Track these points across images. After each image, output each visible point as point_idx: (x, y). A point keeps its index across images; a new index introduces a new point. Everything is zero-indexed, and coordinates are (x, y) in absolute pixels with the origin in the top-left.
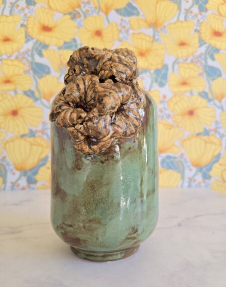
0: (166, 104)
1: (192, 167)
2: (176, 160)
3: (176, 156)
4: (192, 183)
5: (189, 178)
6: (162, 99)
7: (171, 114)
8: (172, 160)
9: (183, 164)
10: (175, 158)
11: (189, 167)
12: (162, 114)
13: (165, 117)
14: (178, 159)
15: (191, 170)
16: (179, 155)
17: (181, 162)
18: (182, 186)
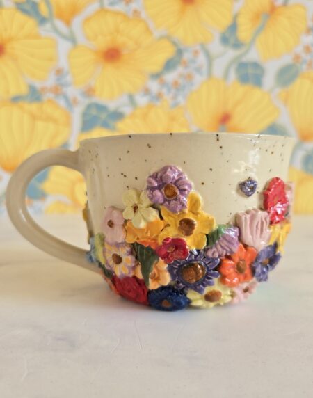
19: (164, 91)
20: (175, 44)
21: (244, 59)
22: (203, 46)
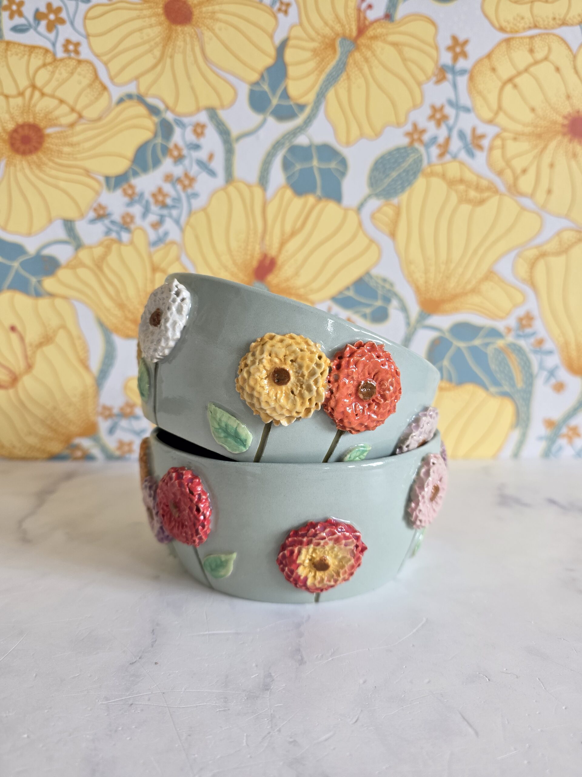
0: (463, 81)
1: (563, 375)
2: (500, 343)
3: (500, 326)
4: (563, 442)
5: (550, 424)
6: (446, 58)
7: (490, 131)
8: (477, 342)
9: (526, 365)
10: (494, 333)
11: (552, 373)
12: (442, 133)
13: (456, 144)
14: (510, 339)
15: (559, 387)
16: (512, 322)
17: (519, 350)
18: (516, 455)
19: (137, 210)
20: (153, 110)
21: (302, 140)
22: (212, 113)
